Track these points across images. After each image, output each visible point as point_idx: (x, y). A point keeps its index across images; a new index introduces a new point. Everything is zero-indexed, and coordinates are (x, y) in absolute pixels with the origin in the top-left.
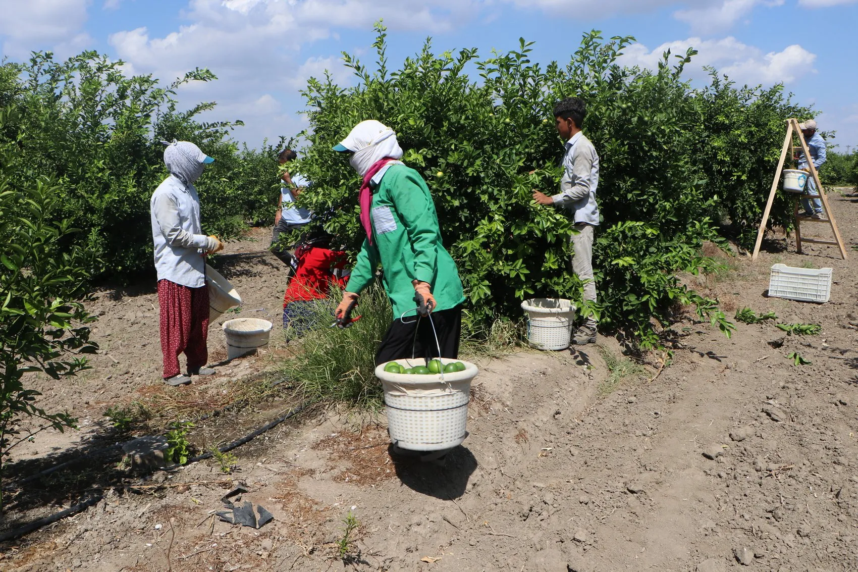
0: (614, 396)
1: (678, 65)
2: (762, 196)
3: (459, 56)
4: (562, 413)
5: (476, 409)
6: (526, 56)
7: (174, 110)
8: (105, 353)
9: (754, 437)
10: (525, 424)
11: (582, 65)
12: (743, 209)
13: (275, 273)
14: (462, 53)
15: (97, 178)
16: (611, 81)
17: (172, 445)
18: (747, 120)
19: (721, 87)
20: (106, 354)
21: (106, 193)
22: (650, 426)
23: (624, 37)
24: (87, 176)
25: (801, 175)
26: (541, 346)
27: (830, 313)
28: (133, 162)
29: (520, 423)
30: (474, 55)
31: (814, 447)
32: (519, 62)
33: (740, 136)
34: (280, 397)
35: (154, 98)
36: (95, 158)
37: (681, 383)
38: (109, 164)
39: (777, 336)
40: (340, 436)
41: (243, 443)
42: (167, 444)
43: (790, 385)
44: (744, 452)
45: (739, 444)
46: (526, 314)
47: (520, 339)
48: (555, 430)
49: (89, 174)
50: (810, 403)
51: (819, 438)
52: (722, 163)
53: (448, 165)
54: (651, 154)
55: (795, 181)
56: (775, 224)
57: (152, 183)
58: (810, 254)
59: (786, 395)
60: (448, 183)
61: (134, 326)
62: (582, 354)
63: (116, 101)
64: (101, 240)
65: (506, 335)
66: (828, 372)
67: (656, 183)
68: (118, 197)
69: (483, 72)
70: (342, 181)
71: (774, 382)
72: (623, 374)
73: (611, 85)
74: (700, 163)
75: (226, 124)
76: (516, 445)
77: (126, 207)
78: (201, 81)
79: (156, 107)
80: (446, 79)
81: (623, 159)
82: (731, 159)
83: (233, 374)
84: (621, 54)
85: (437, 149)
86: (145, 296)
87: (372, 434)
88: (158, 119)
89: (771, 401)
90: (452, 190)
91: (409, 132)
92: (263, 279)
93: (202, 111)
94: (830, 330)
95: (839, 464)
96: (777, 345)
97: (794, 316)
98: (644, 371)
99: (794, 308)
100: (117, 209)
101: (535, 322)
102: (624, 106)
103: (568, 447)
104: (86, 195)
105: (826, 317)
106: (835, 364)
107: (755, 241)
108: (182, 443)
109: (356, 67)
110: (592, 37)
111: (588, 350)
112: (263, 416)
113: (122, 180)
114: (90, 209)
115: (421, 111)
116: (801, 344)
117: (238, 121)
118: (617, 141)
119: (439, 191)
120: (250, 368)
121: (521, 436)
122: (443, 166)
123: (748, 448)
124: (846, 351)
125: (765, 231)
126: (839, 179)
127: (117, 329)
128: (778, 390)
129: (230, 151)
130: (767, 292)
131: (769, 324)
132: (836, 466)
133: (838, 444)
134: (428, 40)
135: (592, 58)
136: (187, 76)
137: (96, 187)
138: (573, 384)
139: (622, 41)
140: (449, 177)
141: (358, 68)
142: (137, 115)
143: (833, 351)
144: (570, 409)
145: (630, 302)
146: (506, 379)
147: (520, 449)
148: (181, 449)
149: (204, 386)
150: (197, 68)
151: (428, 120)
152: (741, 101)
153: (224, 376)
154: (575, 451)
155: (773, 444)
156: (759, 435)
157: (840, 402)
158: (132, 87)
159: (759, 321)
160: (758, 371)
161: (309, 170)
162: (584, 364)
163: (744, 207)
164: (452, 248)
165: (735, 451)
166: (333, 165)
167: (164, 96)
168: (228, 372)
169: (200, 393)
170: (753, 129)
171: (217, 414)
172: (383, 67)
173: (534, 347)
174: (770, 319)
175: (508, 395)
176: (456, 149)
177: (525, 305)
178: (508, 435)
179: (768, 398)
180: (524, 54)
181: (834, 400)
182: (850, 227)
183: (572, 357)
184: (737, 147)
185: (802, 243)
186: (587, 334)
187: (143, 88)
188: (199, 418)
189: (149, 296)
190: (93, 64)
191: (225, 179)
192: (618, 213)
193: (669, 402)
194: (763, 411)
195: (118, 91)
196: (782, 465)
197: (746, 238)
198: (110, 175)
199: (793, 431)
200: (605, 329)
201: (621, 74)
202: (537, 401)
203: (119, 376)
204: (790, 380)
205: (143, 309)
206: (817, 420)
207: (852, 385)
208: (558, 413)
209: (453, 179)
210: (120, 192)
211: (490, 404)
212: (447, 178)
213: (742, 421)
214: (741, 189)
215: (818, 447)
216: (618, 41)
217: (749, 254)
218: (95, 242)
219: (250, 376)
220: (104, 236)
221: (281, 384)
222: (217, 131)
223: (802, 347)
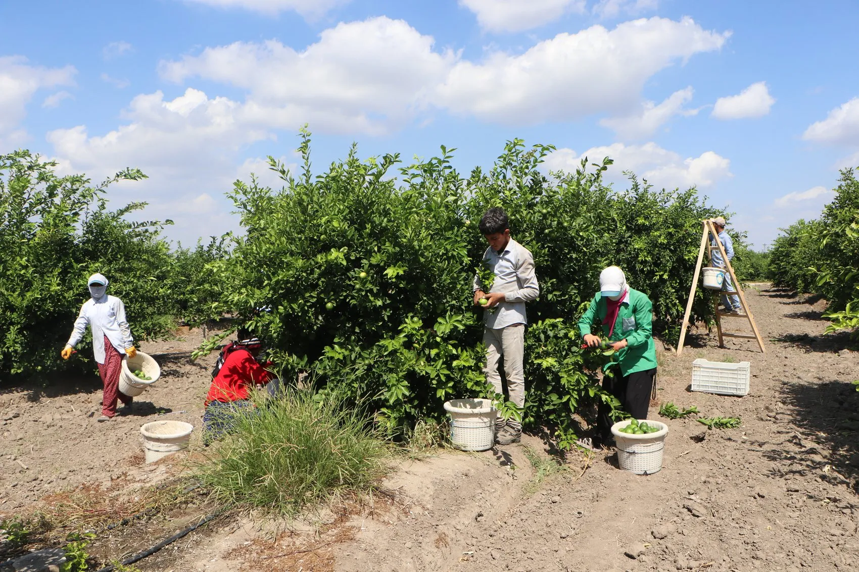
0: (538, 496)
1: (595, 172)
2: (684, 293)
3: (383, 161)
4: (485, 515)
5: (395, 514)
6: (448, 162)
7: (104, 208)
8: (13, 458)
9: (676, 534)
10: (446, 528)
11: (504, 171)
12: (667, 306)
13: (203, 373)
14: (385, 158)
15: (19, 276)
16: (532, 187)
17: (69, 559)
18: (665, 221)
19: (641, 190)
20: (15, 460)
21: (28, 291)
22: (573, 526)
23: (545, 146)
24: (8, 273)
25: (719, 273)
26: (465, 447)
27: (751, 406)
28: (59, 260)
29: (440, 526)
30: (397, 159)
31: (733, 542)
32: (441, 168)
33: (660, 236)
34: (194, 504)
35: (84, 197)
36: (18, 255)
37: (604, 480)
38: (33, 262)
39: (698, 431)
40: (253, 544)
41: (150, 553)
42: (64, 558)
43: (711, 480)
44: (666, 550)
45: (661, 542)
46: (448, 415)
47: (443, 439)
48: (477, 532)
49: (11, 272)
50: (731, 496)
51: (739, 532)
52: (644, 263)
53: (371, 266)
54: (571, 256)
55: (713, 279)
56: (698, 320)
57: (78, 282)
58: (731, 347)
59: (707, 490)
60: (370, 283)
61: (50, 429)
62: (505, 454)
63: (45, 199)
64: (20, 338)
65: (429, 436)
66: (747, 465)
67: (576, 284)
68: (41, 295)
69: (406, 177)
70: (266, 282)
71: (696, 477)
72: (548, 473)
73: (532, 190)
74: (624, 262)
75: (155, 223)
76: (436, 550)
77: (49, 306)
78: (133, 181)
79: (85, 206)
80: (370, 183)
81: (543, 261)
82: (652, 258)
83: (148, 479)
84: (542, 161)
85: (361, 251)
86: (64, 397)
87: (287, 541)
88: (87, 218)
89: (692, 497)
90: (375, 291)
91: (332, 234)
92: (190, 380)
93: (133, 210)
94: (749, 423)
95: (757, 558)
96: (699, 439)
97: (715, 410)
98: (569, 470)
99: (716, 402)
100: (39, 307)
101: (458, 423)
102: (544, 211)
103: (490, 550)
104: (6, 293)
105: (746, 410)
106: (754, 457)
107: (679, 336)
108: (81, 556)
109: (281, 171)
110: (515, 145)
111: (512, 450)
112: (175, 524)
113: (46, 278)
114: (11, 308)
115: (344, 214)
116: (722, 437)
117: (167, 221)
118: (537, 243)
119: (363, 291)
120: (166, 473)
121: (441, 540)
122: (366, 267)
123: (669, 545)
124: (764, 444)
125: (688, 327)
126: (758, 275)
127: (31, 432)
128: (699, 485)
129: (160, 250)
130: (690, 386)
131: (692, 419)
132: (754, 561)
133: (756, 538)
134: (354, 145)
135: (514, 164)
136: (118, 176)
137: (18, 284)
138: (496, 485)
139: (544, 149)
140: (372, 277)
141: (283, 172)
142: (65, 213)
143: (752, 443)
144: (493, 510)
145: (552, 401)
146: (427, 482)
147: (440, 554)
148: (79, 563)
149: (116, 493)
150: (128, 168)
151: (352, 222)
152: (660, 204)
153: (138, 481)
154: (496, 554)
155: (693, 541)
156: (681, 532)
157: (758, 494)
158: (63, 185)
159: (682, 416)
160: (681, 466)
161: (233, 270)
162: (507, 465)
163: (668, 304)
164: (375, 347)
165: (657, 549)
166: (258, 266)
167: (93, 194)
168: (143, 478)
169: (110, 501)
170: (671, 230)
171: (125, 523)
172: (308, 171)
173: (457, 448)
174: (692, 414)
175: (428, 498)
176: (379, 251)
177: (447, 406)
178: (427, 540)
179: (689, 493)
180: (446, 160)
181: (753, 493)
182: (768, 321)
183: (495, 457)
184: (658, 247)
185: (724, 338)
186: (511, 434)
187: (74, 187)
188: (106, 528)
189: (69, 397)
190: (25, 162)
191: (152, 278)
192: (540, 314)
193: (592, 501)
194: (684, 507)
195: (47, 189)
196: (702, 562)
197: (670, 334)
198: (34, 272)
199: (713, 527)
200: (528, 429)
201: (541, 179)
202: (459, 503)
203: (25, 483)
204: (711, 474)
205: (62, 410)
206: (736, 514)
207: (770, 478)
208: (480, 515)
209: (376, 280)
210: (43, 290)
211: (411, 508)
212: (370, 278)
213: (664, 518)
214: (663, 287)
215: (736, 542)
216: (540, 149)
217: (673, 350)
218: (14, 340)
219: (163, 482)
220: (24, 335)
221: (196, 490)
222: (146, 231)
223: (722, 441)
